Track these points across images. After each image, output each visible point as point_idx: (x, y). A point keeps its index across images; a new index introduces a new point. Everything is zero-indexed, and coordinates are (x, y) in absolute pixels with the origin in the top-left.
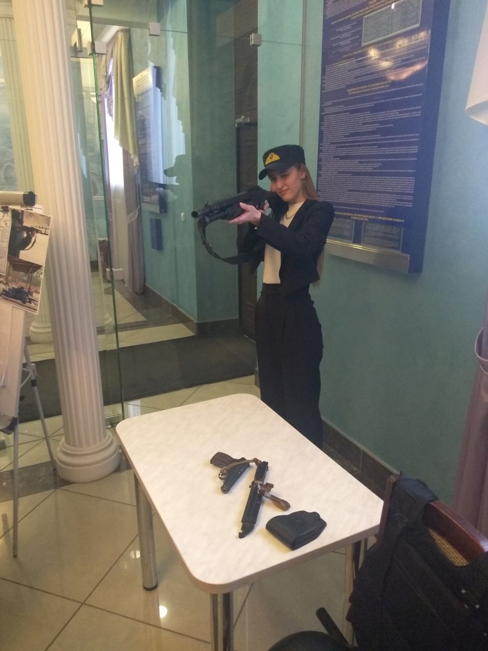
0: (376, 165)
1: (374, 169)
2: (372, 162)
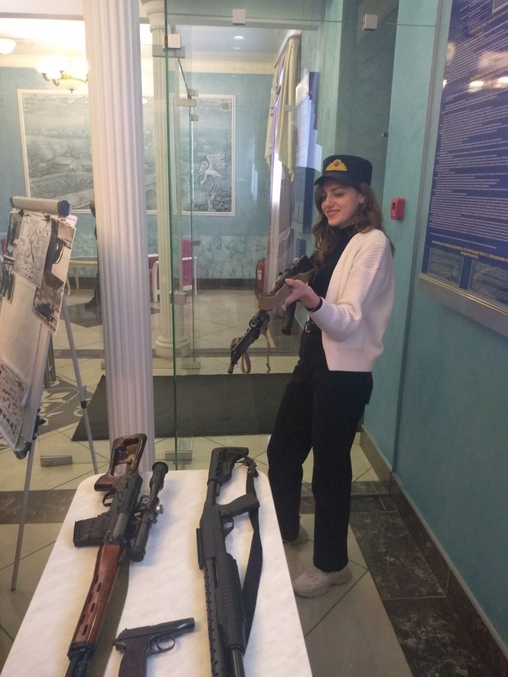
0: (493, 182)
1: (491, 186)
2: (489, 177)
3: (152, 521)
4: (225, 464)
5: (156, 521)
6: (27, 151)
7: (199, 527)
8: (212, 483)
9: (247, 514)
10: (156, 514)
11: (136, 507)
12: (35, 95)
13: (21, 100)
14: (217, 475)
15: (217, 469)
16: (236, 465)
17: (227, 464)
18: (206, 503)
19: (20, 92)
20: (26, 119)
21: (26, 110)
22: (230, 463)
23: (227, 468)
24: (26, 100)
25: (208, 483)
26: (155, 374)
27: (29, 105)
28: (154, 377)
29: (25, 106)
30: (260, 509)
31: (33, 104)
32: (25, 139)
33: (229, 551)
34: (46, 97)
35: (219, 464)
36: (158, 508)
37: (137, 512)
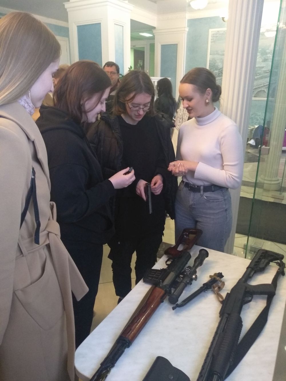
3: (188, 283)
4: (263, 260)
5: (191, 284)
6: (209, 64)
7: (229, 292)
8: (250, 269)
9: (266, 296)
10: (192, 280)
11: (182, 272)
12: (218, 31)
13: (210, 35)
14: (255, 265)
15: (257, 262)
16: (271, 264)
17: (265, 261)
18: (240, 280)
19: (210, 30)
20: (211, 46)
21: (212, 41)
22: (267, 261)
23: (263, 263)
24: (213, 36)
25: (248, 268)
26: (241, 196)
27: (214, 38)
28: (241, 197)
29: (212, 38)
30: (275, 297)
31: (217, 37)
32: (209, 57)
33: (242, 315)
34: (224, 32)
35: (259, 259)
36: (194, 277)
37: (182, 274)
